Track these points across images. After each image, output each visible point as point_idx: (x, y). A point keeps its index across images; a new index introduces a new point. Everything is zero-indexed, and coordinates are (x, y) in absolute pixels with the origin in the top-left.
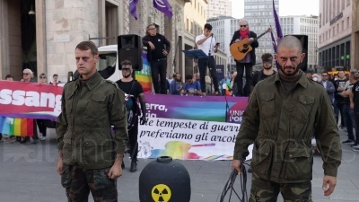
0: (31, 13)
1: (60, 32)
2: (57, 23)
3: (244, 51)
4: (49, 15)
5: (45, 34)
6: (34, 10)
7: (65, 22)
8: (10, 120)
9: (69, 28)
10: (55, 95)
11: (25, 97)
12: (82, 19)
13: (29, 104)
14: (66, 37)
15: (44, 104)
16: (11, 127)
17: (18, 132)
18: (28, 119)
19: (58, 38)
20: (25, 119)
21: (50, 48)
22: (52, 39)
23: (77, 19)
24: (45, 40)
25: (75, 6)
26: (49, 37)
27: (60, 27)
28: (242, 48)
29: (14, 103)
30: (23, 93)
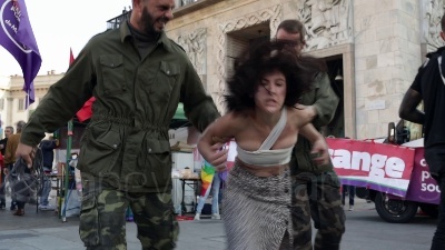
0: (338, 78)
1: (372, 98)
2: (370, 86)
4: (360, 78)
5: (354, 101)
6: (342, 74)
7: (379, 85)
9: (384, 91)
10: (371, 155)
11: (333, 156)
12: (400, 79)
13: (337, 166)
14: (381, 103)
15: (356, 166)
19: (370, 104)
21: (360, 117)
22: (363, 106)
23: (393, 79)
24: (355, 108)
25: (392, 63)
26: (359, 104)
27: (372, 91)
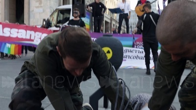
1: (37, 7)
2: (36, 2)
3: (143, 11)
5: (29, 8)
7: (40, 2)
8: (8, 45)
9: (42, 5)
11: (18, 32)
13: (20, 36)
14: (41, 10)
15: (28, 37)
16: (9, 49)
17: (12, 53)
18: (19, 45)
19: (36, 10)
20: (17, 45)
21: (31, 15)
22: (33, 11)
24: (29, 11)
26: (31, 10)
27: (37, 4)
28: (142, 9)
29: (12, 36)
30: (17, 30)
